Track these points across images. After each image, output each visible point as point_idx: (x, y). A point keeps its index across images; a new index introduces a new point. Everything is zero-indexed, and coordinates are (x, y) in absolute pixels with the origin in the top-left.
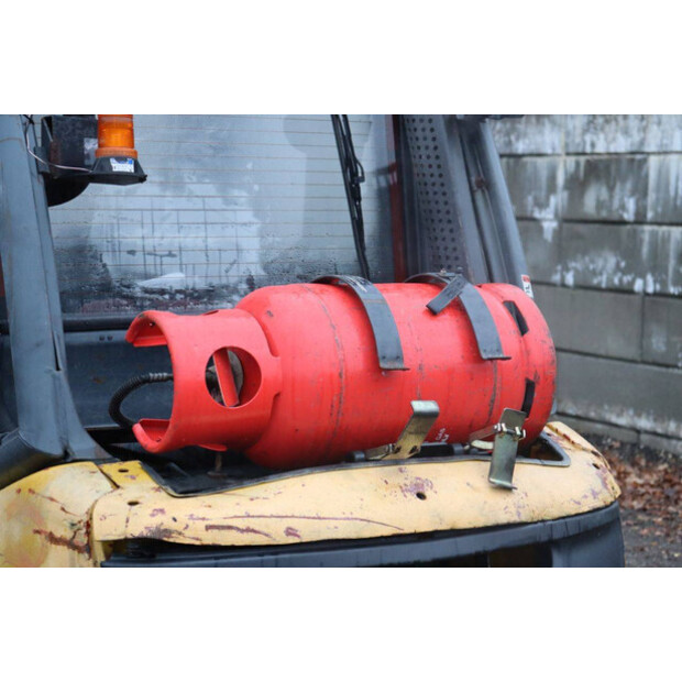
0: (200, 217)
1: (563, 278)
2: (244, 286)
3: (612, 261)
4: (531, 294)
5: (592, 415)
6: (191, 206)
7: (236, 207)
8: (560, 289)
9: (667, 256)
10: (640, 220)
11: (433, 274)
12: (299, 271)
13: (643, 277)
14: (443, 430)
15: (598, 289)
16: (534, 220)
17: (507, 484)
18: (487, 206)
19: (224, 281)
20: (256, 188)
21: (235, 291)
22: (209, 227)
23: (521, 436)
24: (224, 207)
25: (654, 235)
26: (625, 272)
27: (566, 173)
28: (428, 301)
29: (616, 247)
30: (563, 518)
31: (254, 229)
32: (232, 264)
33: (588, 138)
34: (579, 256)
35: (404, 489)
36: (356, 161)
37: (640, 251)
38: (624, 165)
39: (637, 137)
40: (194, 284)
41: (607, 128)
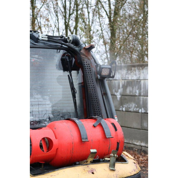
0: (37, 103)
1: (122, 109)
2: (48, 119)
3: (134, 105)
4: (117, 120)
5: (131, 142)
6: (35, 100)
7: (46, 100)
8: (122, 112)
10: (140, 95)
11: (94, 117)
12: (61, 115)
13: (141, 109)
14: (98, 156)
15: (130, 112)
16: (115, 95)
17: (113, 169)
18: (106, 99)
19: (43, 118)
20: (51, 95)
21: (46, 121)
22: (39, 105)
23: (117, 157)
24: (43, 100)
25: (143, 99)
26: (137, 108)
27: (122, 84)
28: (93, 124)
29: (134, 102)
30: (127, 177)
31: (50, 106)
32: (45, 114)
33: (127, 76)
34: (126, 104)
35: (89, 172)
36: (74, 88)
37: (140, 103)
38: (135, 82)
39: (138, 76)
40: (36, 119)
41: (131, 74)
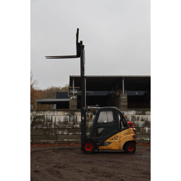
3: (40, 126)
5: (38, 141)
9: (48, 125)
10: (44, 121)
13: (45, 127)
15: (39, 129)
25: (46, 123)
26: (42, 127)
29: (41, 124)
33: (36, 114)
37: (44, 125)
38: (42, 117)
39: (43, 114)
